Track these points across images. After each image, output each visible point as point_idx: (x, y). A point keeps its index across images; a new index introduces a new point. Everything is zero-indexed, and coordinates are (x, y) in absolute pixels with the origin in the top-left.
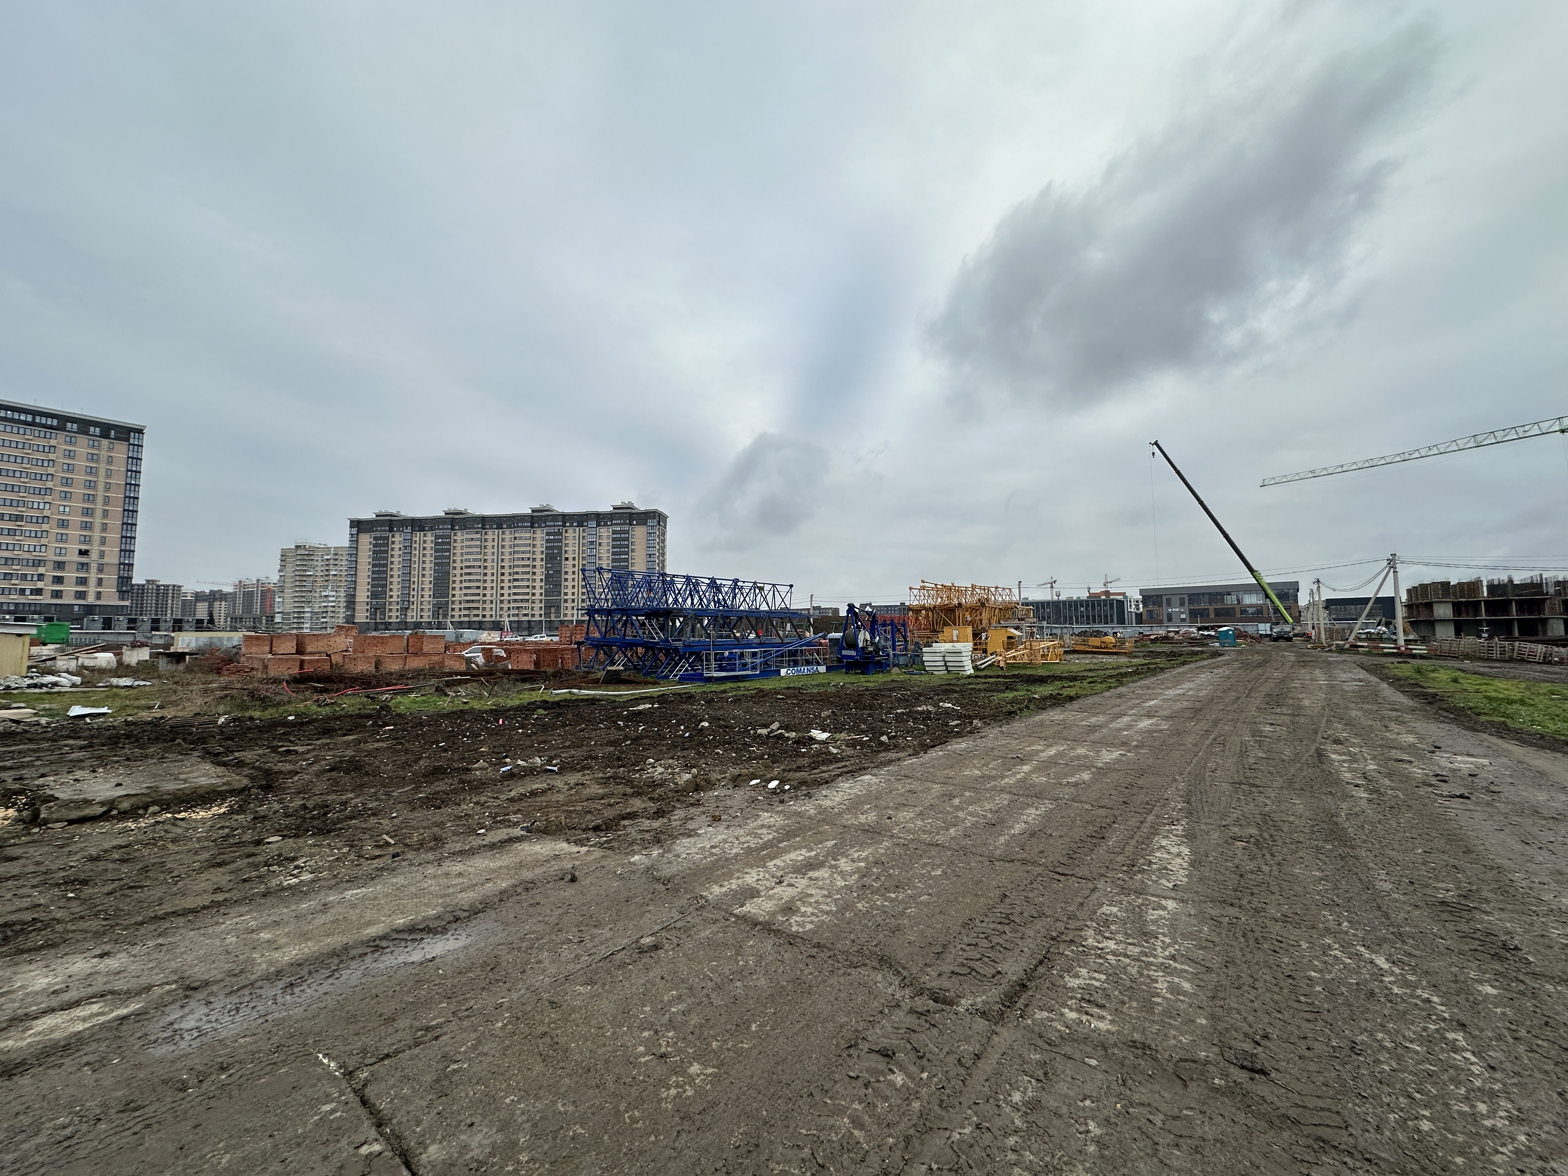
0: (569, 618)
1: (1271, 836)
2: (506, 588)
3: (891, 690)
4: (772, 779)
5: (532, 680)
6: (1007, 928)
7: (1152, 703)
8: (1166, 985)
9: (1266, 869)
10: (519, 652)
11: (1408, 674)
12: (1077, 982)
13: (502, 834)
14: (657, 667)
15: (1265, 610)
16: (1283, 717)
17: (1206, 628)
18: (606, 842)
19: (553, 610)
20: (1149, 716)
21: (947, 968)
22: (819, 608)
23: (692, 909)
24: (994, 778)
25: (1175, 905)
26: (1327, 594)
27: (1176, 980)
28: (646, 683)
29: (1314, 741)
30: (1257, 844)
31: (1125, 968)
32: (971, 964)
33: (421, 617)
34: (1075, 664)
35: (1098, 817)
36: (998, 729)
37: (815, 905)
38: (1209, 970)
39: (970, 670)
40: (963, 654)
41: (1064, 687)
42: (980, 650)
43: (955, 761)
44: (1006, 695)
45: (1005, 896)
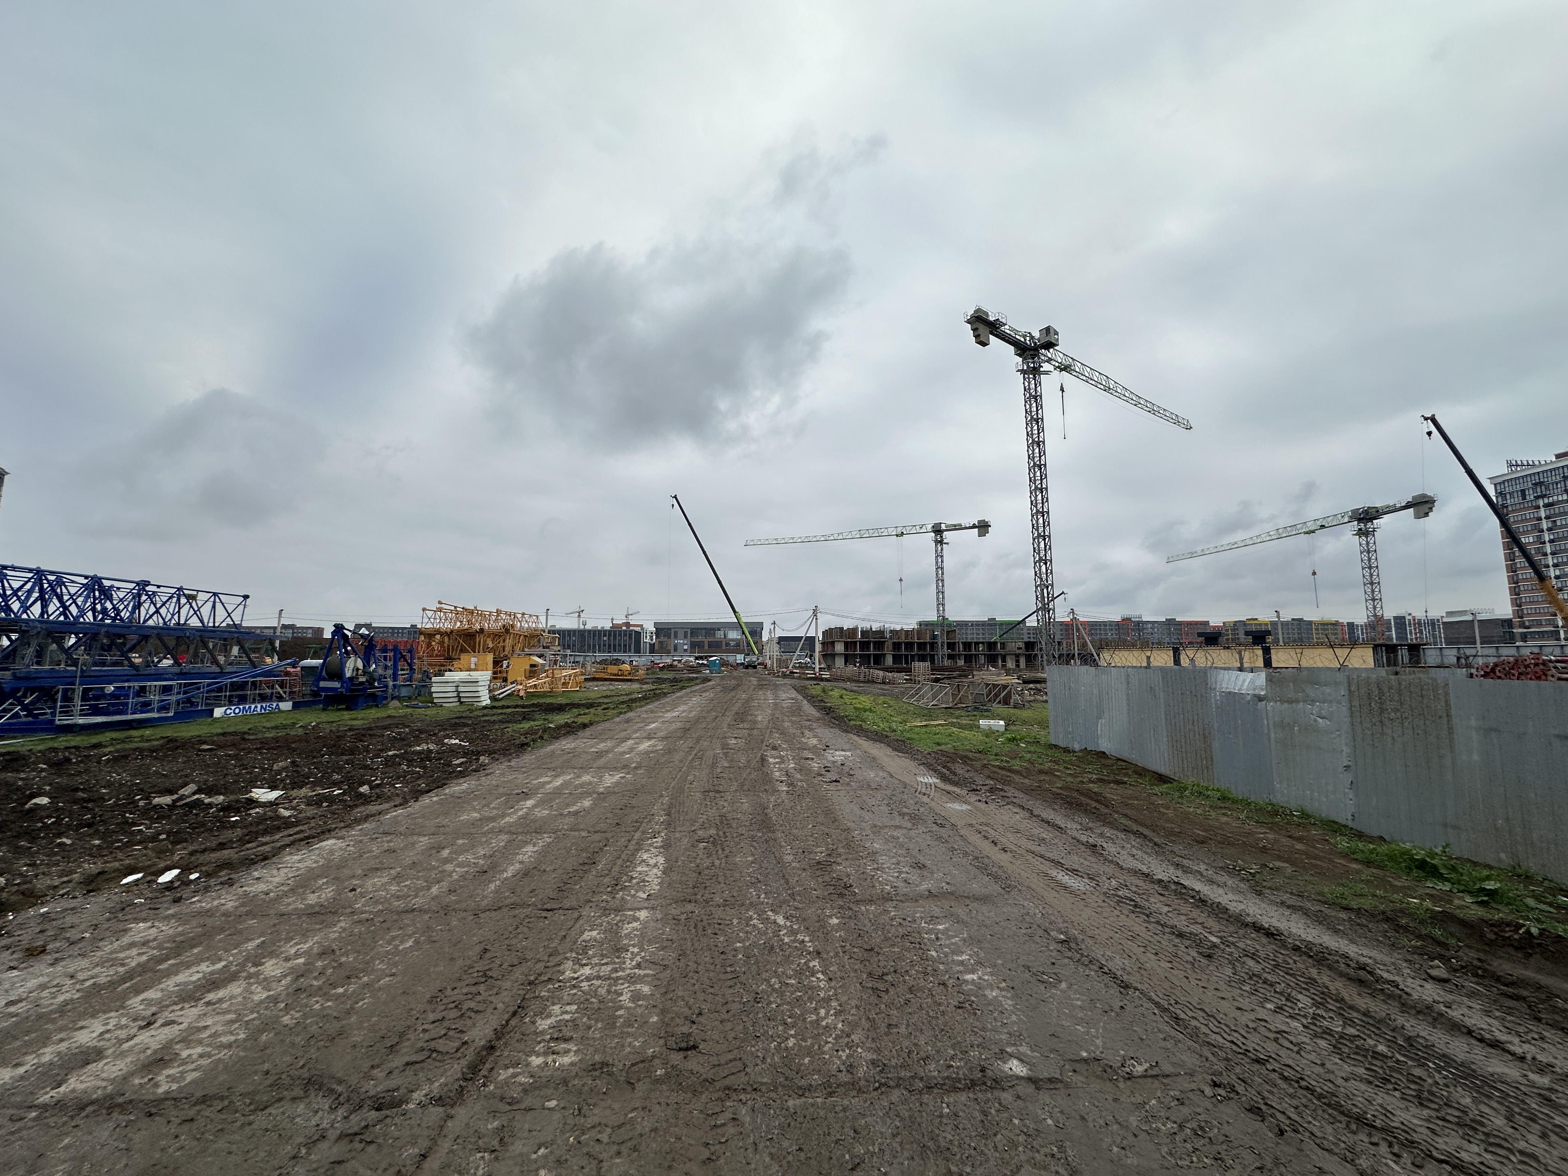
1: (724, 833)
3: (384, 728)
4: (167, 869)
6: (482, 988)
7: (654, 725)
8: (629, 995)
9: (717, 862)
11: (819, 693)
12: (548, 1022)
15: (741, 644)
16: (743, 731)
17: (701, 658)
20: (649, 738)
21: (400, 1061)
22: (292, 627)
25: (646, 914)
26: (779, 633)
27: (638, 987)
29: (761, 749)
30: (714, 842)
31: (595, 991)
34: (594, 691)
35: (593, 842)
36: (506, 764)
37: (208, 1041)
38: (666, 967)
39: (486, 701)
40: (480, 683)
41: (580, 715)
42: (500, 678)
43: (451, 805)
44: (522, 726)
45: (486, 950)
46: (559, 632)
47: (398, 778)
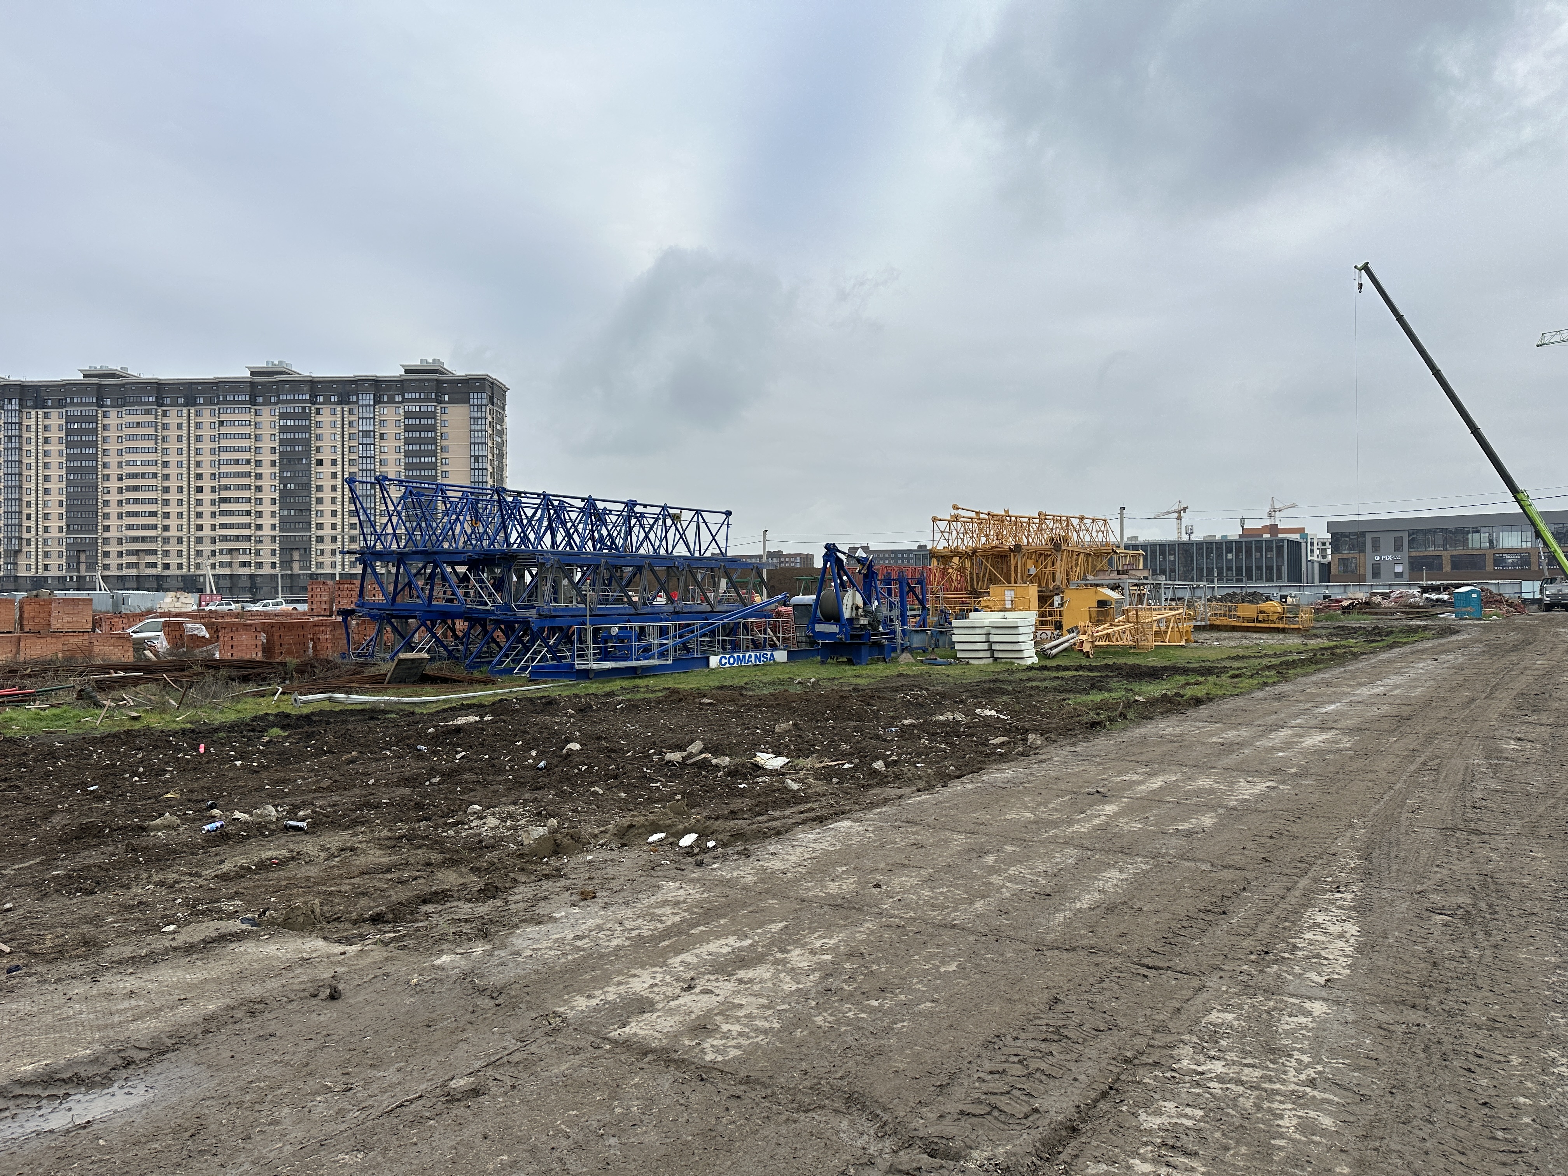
0: (327, 570)
1: (1490, 906)
2: (207, 516)
3: (896, 690)
4: (687, 831)
5: (262, 679)
6: (1054, 1048)
7: (1333, 707)
8: (1295, 1121)
9: (1474, 953)
10: (234, 628)
12: (1158, 1121)
13: (208, 928)
14: (492, 655)
15: (1534, 560)
16: (1538, 729)
17: (1436, 589)
18: (393, 939)
19: (296, 555)
20: (1322, 727)
21: (952, 1107)
22: (778, 554)
23: (538, 1033)
24: (1055, 824)
25: (1325, 1008)
27: (1312, 1114)
28: (472, 682)
30: (1467, 918)
31: (1234, 1099)
32: (993, 1099)
33: (46, 567)
34: (1211, 647)
35: (1220, 881)
36: (1069, 748)
37: (745, 1021)
38: (1364, 1098)
39: (1031, 657)
40: (1021, 630)
41: (1188, 684)
42: (1051, 623)
43: (993, 797)
44: (1090, 697)
45: (1056, 1000)
46: (1144, 547)
47: (919, 755)
